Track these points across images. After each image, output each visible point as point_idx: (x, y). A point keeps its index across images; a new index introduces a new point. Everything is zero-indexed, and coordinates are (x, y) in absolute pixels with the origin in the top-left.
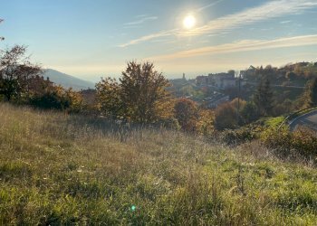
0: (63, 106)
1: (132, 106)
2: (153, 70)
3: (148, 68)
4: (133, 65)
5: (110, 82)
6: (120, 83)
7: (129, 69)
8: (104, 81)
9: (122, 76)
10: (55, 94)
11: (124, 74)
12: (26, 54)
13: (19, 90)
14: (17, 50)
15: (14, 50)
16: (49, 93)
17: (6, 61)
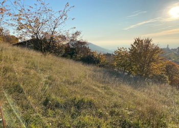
0: (96, 62)
1: (136, 65)
2: (152, 43)
3: (148, 41)
4: (138, 40)
5: (123, 50)
6: (128, 50)
7: (135, 43)
8: (119, 49)
9: (130, 47)
10: (93, 56)
11: (132, 46)
12: (81, 35)
13: (76, 53)
14: (77, 34)
15: (76, 33)
16: (90, 55)
17: (72, 39)
